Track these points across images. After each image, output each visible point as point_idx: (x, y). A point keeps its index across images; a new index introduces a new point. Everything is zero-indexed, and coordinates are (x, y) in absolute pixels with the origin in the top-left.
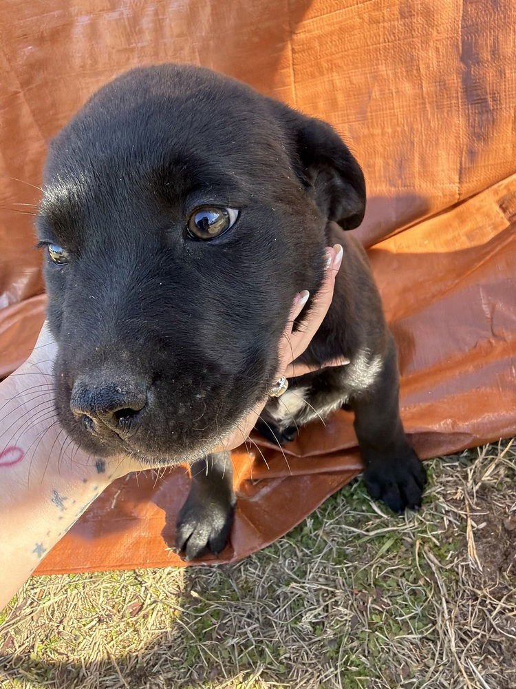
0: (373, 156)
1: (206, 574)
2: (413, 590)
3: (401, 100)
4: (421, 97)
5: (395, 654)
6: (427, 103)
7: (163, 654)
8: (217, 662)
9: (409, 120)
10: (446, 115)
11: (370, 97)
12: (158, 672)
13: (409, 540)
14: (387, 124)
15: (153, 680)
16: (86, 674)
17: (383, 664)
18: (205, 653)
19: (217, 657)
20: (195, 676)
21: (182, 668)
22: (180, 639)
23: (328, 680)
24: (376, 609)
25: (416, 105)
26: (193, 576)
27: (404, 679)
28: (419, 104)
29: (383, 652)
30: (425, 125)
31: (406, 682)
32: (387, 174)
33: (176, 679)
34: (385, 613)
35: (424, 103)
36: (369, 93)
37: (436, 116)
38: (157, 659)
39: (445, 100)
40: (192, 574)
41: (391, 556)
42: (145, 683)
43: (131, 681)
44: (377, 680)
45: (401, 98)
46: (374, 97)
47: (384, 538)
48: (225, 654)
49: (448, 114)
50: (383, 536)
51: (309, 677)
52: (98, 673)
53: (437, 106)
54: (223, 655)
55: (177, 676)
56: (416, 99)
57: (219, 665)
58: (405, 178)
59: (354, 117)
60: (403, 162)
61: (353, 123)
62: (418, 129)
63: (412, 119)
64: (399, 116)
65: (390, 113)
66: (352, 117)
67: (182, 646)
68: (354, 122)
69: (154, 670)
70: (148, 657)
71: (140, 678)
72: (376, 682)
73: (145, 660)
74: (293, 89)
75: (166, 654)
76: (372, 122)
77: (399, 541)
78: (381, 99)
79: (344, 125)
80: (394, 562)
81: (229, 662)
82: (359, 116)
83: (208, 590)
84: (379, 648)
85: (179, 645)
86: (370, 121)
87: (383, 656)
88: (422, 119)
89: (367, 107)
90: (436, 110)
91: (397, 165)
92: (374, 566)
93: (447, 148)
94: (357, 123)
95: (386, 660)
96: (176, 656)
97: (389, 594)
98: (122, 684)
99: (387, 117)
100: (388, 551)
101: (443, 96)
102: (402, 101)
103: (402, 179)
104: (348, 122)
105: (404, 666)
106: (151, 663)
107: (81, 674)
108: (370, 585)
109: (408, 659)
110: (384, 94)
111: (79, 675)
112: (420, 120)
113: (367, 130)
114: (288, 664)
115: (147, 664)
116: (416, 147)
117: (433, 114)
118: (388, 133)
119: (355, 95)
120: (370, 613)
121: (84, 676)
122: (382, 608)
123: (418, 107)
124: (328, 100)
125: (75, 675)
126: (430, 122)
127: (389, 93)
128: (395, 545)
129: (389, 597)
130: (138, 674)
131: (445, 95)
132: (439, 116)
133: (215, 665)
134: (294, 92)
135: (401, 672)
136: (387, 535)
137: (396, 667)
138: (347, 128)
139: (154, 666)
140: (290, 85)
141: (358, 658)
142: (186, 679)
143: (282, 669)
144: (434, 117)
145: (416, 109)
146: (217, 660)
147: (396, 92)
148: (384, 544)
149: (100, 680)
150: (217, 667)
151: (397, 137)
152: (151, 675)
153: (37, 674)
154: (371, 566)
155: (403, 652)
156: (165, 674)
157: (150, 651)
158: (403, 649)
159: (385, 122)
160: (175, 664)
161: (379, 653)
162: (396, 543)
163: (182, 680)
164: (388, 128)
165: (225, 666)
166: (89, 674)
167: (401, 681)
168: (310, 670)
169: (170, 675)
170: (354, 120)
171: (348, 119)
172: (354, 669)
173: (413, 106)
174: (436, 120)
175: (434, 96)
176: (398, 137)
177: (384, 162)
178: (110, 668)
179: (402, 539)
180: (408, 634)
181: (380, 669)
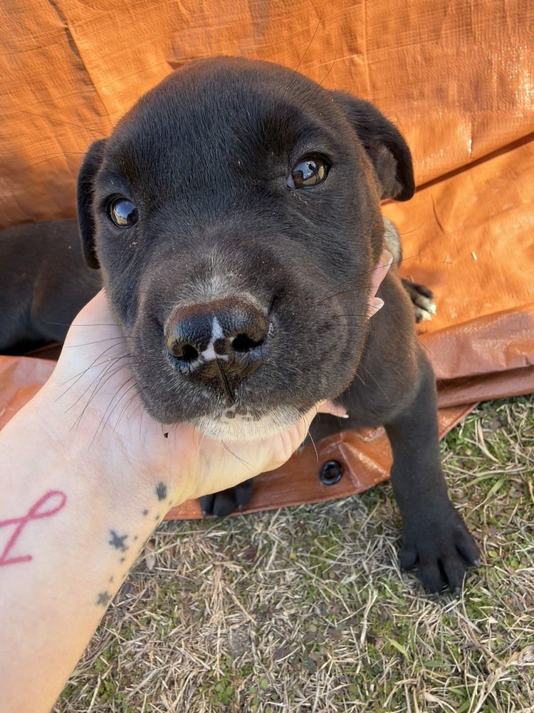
0: (447, 79)
1: (314, 520)
2: (528, 527)
3: (479, 15)
4: (501, 10)
5: (516, 586)
6: (508, 16)
7: (284, 593)
8: (337, 598)
9: (487, 36)
10: (528, 28)
11: (445, 12)
12: (281, 609)
13: (519, 481)
14: (463, 42)
15: (277, 616)
16: (210, 613)
17: (505, 594)
18: (325, 591)
19: (337, 594)
20: (318, 611)
21: (304, 605)
22: (298, 579)
23: (450, 611)
24: (492, 546)
25: (495, 19)
26: (302, 522)
27: (528, 607)
28: (499, 18)
29: (503, 584)
30: (505, 42)
31: (530, 610)
32: (462, 99)
33: (300, 615)
34: (501, 549)
35: (504, 17)
36: (445, 8)
37: (517, 31)
38: (278, 598)
39: (528, 12)
40: (300, 520)
41: (502, 496)
42: (271, 619)
43: (257, 617)
44: (500, 609)
45: (479, 12)
46: (450, 12)
47: (492, 481)
48: (344, 591)
49: (530, 28)
50: (491, 479)
51: (430, 609)
52: (222, 612)
53: (519, 19)
54: (342, 592)
55: (300, 612)
56: (496, 13)
57: (341, 601)
58: (482, 101)
59: (427, 36)
60: (480, 83)
61: (426, 43)
62: (496, 46)
63: (490, 36)
64: (477, 32)
65: (467, 29)
66: (425, 37)
67: (301, 585)
68: (427, 41)
69: (278, 607)
70: (269, 596)
71: (264, 615)
72: (499, 611)
73: (266, 598)
74: (364, 6)
75: (287, 593)
76: (447, 41)
77: (509, 483)
78: (458, 13)
79: (415, 45)
80: (505, 502)
81: (349, 598)
82: (432, 34)
83: (318, 535)
84: (499, 580)
85: (298, 585)
86: (444, 39)
87: (504, 588)
88: (502, 34)
89: (441, 24)
90: (517, 24)
91: (473, 88)
92: (486, 506)
93: (528, 66)
94: (430, 42)
95: (507, 591)
96: (297, 594)
97: (503, 532)
98: (248, 620)
99: (463, 34)
100: (497, 492)
101: (526, 7)
102: (481, 16)
103: (478, 102)
104: (420, 42)
105: (526, 596)
106: (273, 601)
107: (206, 613)
108: (483, 524)
109: (529, 589)
110: (461, 8)
111: (203, 613)
112: (500, 36)
113: (440, 50)
114: (407, 598)
115: (269, 602)
116: (495, 67)
117: (514, 29)
118: (464, 53)
119: (428, 11)
120: (487, 550)
121: (208, 614)
122: (498, 544)
123: (498, 21)
124: (400, 18)
125: (200, 614)
126: (510, 38)
127: (467, 7)
128: (504, 486)
129: (503, 534)
130: (262, 611)
131: (528, 5)
132: (520, 30)
133: (336, 601)
134: (364, 10)
135: (524, 601)
136: (495, 477)
137: (518, 597)
138: (419, 49)
139: (276, 604)
140: (360, 3)
141: (479, 590)
142: (309, 615)
143: (403, 603)
144: (514, 32)
145: (496, 24)
146: (337, 596)
147: (474, 6)
148: (492, 486)
149: (226, 617)
150: (337, 603)
151: (473, 56)
152: (274, 612)
153: (162, 615)
154: (483, 507)
155: (523, 583)
156: (288, 611)
157: (270, 591)
158: (524, 581)
159: (461, 40)
160: (296, 601)
161: (500, 585)
162: (505, 485)
163: (306, 615)
164: (464, 47)
165: (346, 601)
166: (214, 613)
167: (525, 609)
168: (431, 603)
169: (293, 611)
170: (427, 39)
171: (420, 38)
172: (477, 600)
173: (492, 21)
174: (517, 35)
175: (516, 7)
176: (475, 57)
177: (458, 85)
178: (233, 607)
179: (510, 481)
180: (528, 567)
181: (502, 599)
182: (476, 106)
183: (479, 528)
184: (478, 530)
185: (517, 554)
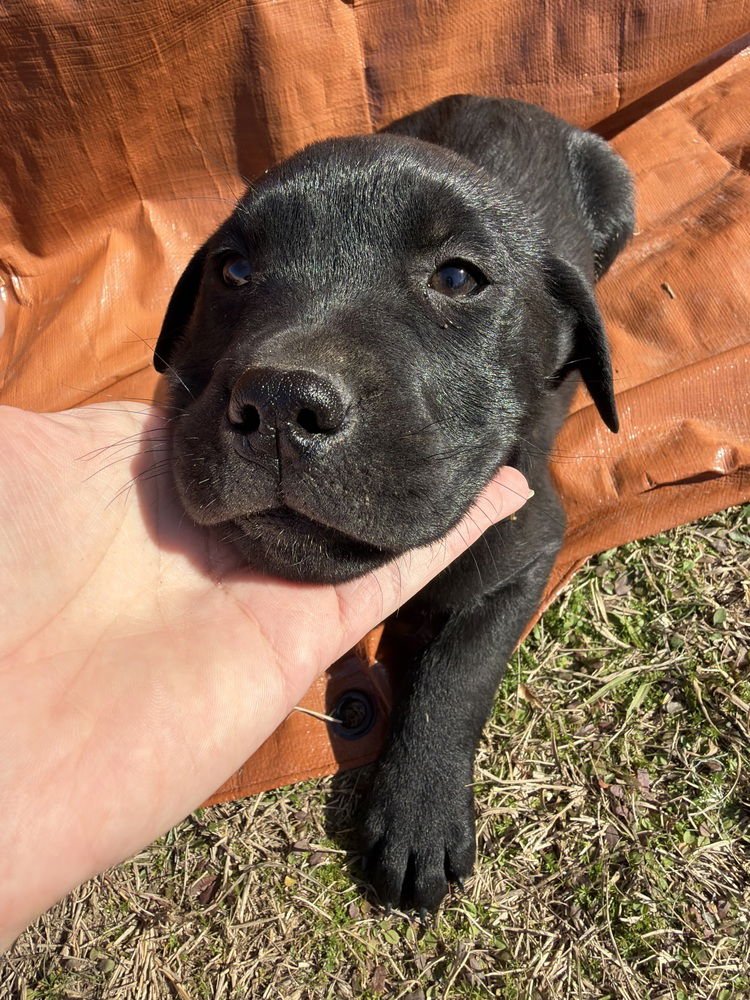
2: (703, 765)
5: (697, 881)
17: (680, 900)
18: (354, 943)
19: (378, 946)
20: (344, 988)
21: (318, 979)
22: (303, 928)
23: (587, 948)
24: (645, 810)
32: (502, 62)
34: (662, 813)
41: (651, 713)
47: (631, 687)
50: (628, 684)
58: (532, 68)
60: (528, 39)
69: (266, 994)
70: (249, 973)
73: (244, 978)
75: (283, 960)
77: (659, 688)
87: (676, 888)
91: (517, 46)
92: (626, 735)
93: (599, 10)
95: (683, 894)
97: (662, 780)
100: (642, 707)
103: (527, 69)
105: (716, 898)
108: (624, 769)
109: (719, 885)
114: (509, 933)
116: (549, 11)
120: (638, 817)
122: (655, 805)
128: (652, 694)
129: (661, 784)
133: (376, 960)
135: (713, 909)
136: (635, 680)
137: (704, 902)
141: (633, 899)
143: (501, 945)
148: (632, 696)
150: (380, 963)
154: (621, 737)
155: (709, 873)
158: (709, 869)
162: (652, 691)
179: (661, 684)
180: (712, 842)
182: (523, 76)
183: (620, 777)
184: (618, 781)
185: (690, 819)
